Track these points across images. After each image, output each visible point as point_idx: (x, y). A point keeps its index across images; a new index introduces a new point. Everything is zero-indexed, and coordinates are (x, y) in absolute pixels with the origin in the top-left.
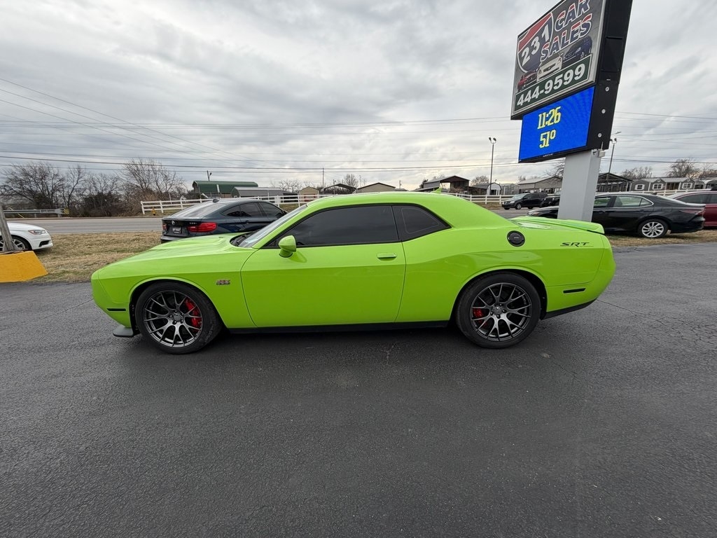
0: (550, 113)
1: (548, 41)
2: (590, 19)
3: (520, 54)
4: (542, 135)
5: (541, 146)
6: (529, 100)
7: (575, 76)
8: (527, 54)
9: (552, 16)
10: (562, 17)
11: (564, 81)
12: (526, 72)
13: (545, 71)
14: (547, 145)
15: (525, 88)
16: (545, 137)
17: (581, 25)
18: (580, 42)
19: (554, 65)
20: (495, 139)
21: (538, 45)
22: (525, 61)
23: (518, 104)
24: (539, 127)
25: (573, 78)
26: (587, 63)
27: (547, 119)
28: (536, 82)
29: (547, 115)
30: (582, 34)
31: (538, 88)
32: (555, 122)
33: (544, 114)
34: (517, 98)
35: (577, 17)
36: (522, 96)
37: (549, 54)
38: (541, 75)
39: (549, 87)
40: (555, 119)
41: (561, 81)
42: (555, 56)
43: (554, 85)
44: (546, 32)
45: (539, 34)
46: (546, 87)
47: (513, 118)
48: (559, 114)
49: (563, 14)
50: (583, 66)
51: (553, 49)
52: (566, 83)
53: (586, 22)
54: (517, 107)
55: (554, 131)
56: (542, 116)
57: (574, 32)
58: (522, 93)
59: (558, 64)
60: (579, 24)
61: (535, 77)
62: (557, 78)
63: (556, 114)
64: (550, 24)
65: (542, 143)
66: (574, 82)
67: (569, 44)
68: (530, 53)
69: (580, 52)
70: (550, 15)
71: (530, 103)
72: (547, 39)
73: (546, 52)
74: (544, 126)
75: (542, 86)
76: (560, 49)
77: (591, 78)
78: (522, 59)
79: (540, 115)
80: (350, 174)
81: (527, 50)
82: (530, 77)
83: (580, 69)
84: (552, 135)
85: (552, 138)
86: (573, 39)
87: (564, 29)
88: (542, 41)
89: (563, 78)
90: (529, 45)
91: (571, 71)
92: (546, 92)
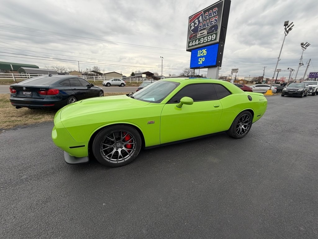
0: (202, 51)
1: (202, 22)
2: (217, 18)
3: (190, 25)
4: (199, 59)
5: (199, 63)
6: (194, 44)
7: (212, 38)
8: (193, 26)
9: (203, 12)
10: (207, 14)
11: (208, 39)
12: (193, 33)
13: (200, 34)
14: (201, 63)
15: (192, 39)
16: (200, 60)
17: (214, 19)
18: (214, 26)
19: (204, 32)
20: (163, 58)
21: (197, 23)
22: (193, 28)
23: (190, 45)
24: (198, 56)
25: (211, 39)
26: (216, 34)
27: (201, 53)
28: (197, 38)
29: (201, 52)
30: (214, 23)
31: (198, 40)
32: (205, 55)
33: (200, 51)
34: (189, 43)
35: (212, 16)
36: (191, 42)
37: (202, 27)
38: (199, 35)
39: (202, 40)
40: (204, 53)
41: (207, 39)
42: (204, 29)
43: (204, 40)
44: (201, 18)
45: (198, 19)
46: (201, 41)
47: (187, 50)
48: (206, 52)
49: (207, 13)
50: (215, 35)
51: (203, 26)
52: (208, 40)
53: (216, 19)
54: (189, 47)
55: (204, 58)
56: (199, 52)
57: (211, 22)
58: (191, 41)
59: (205, 32)
60: (213, 19)
61: (196, 35)
62: (205, 38)
63: (205, 52)
64: (202, 15)
65: (199, 62)
66: (211, 41)
67: (210, 25)
68: (194, 26)
69: (214, 30)
70: (202, 12)
71: (194, 46)
72: (201, 21)
73: (200, 26)
74: (200, 56)
75: (199, 40)
76: (206, 27)
77: (218, 40)
78: (191, 27)
79: (199, 51)
80: (96, 66)
81: (193, 24)
82: (194, 35)
83: (214, 36)
84: (203, 59)
85: (203, 61)
86: (211, 24)
87: (208, 19)
88: (199, 21)
89: (207, 38)
90: (194, 22)
91: (210, 36)
92: (201, 43)
